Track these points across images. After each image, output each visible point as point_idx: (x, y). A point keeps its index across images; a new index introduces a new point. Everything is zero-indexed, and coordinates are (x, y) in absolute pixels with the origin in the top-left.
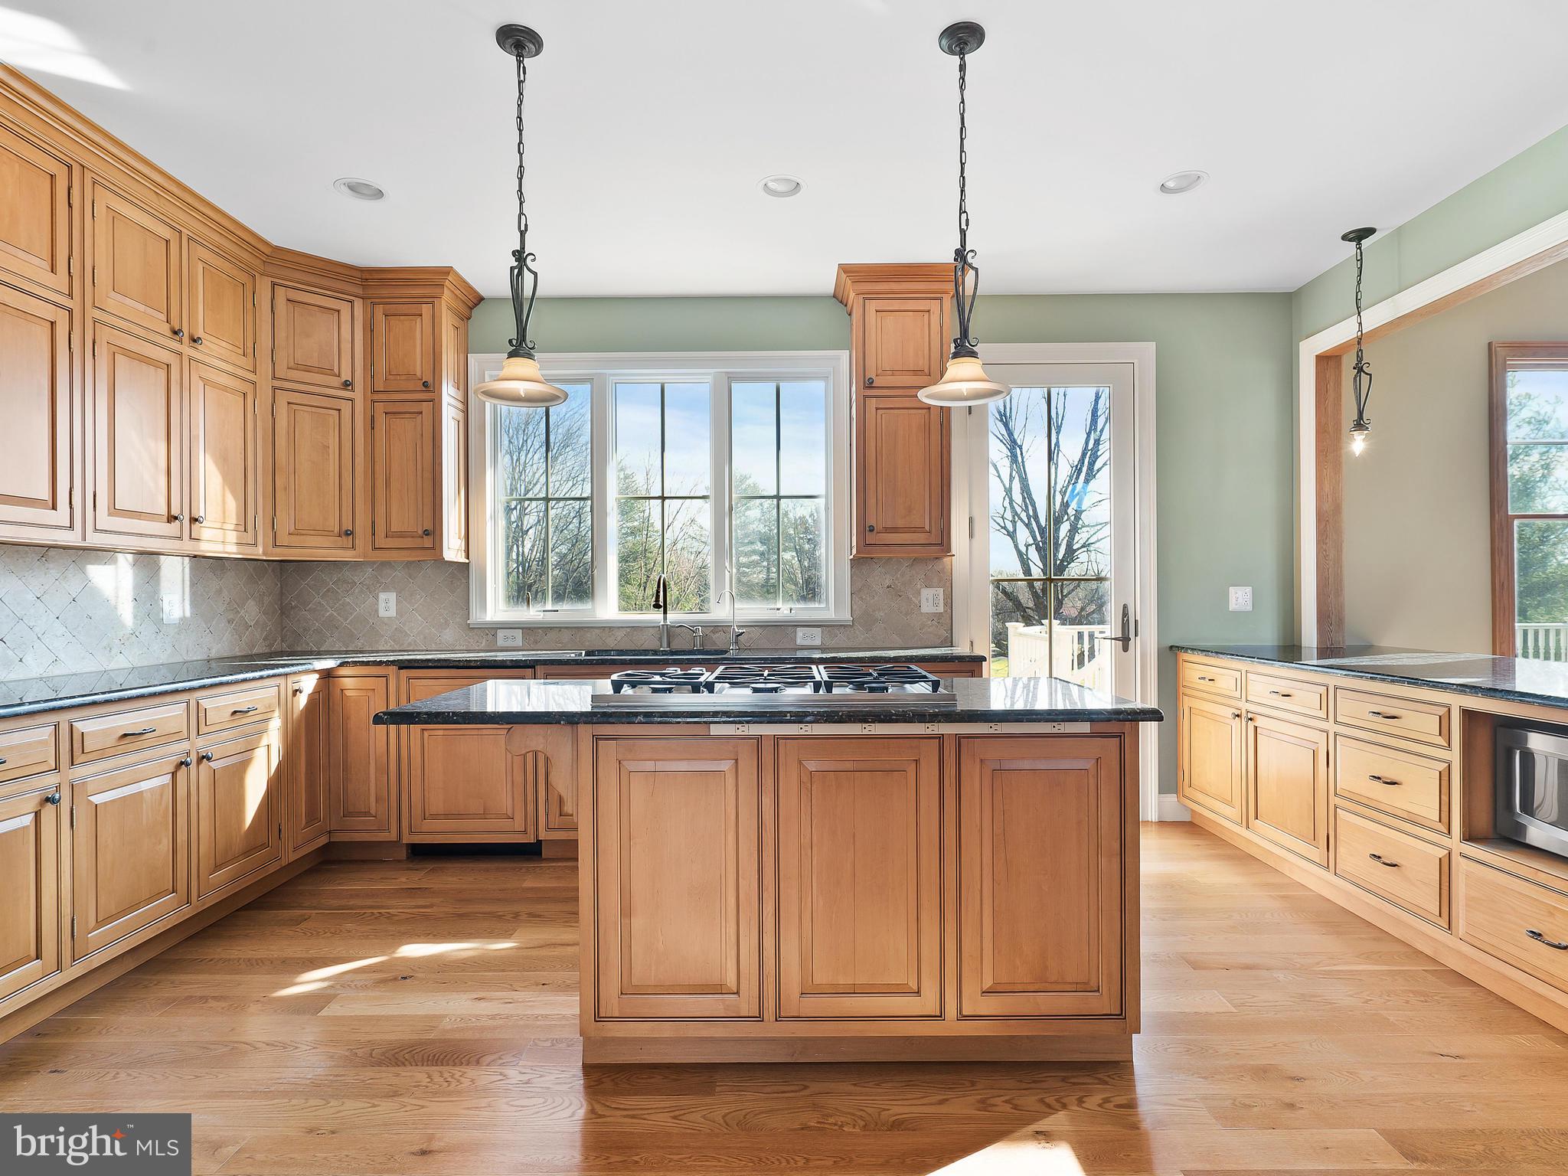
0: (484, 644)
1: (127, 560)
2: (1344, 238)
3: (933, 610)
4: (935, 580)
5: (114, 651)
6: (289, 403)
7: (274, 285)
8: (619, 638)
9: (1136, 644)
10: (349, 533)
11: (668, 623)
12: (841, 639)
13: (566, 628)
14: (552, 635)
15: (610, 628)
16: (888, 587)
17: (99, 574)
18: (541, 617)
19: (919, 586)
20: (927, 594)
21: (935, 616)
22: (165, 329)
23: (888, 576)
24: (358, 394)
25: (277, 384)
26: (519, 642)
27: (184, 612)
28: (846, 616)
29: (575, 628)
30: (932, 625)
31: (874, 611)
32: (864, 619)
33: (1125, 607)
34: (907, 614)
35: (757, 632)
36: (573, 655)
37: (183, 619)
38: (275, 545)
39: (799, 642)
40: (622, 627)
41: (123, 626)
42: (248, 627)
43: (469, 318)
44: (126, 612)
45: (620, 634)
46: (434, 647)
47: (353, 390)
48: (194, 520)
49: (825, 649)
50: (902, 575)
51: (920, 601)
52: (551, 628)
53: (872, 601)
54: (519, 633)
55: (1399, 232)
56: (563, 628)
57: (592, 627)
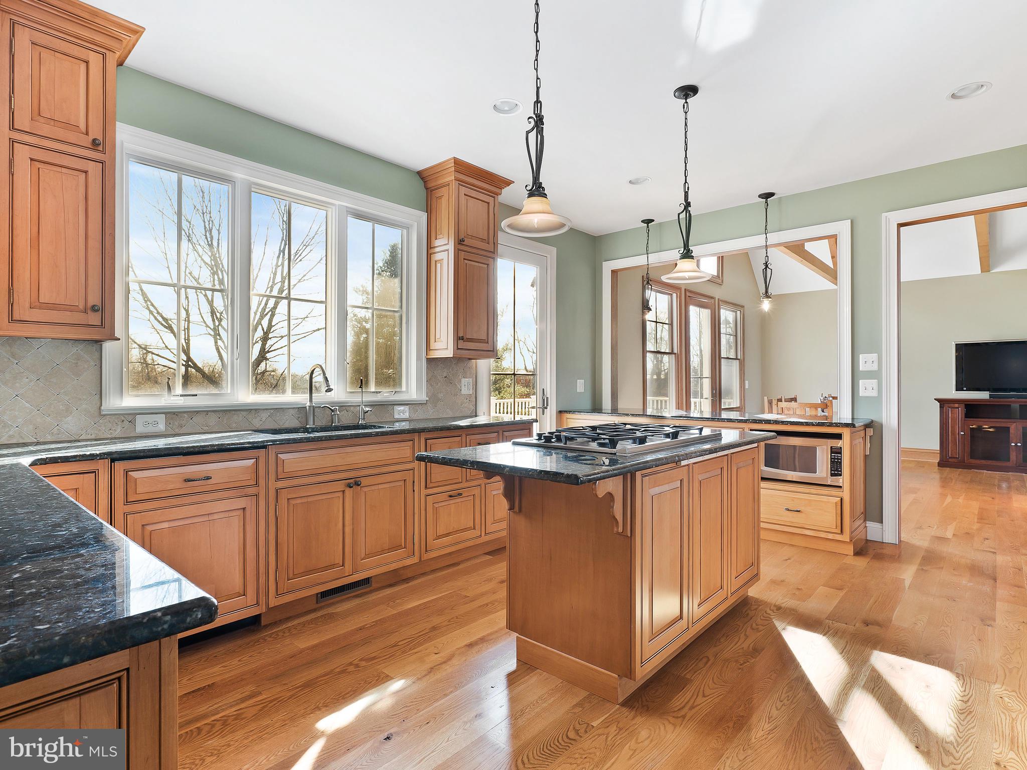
0: (119, 430)
2: (642, 221)
3: (467, 392)
4: (469, 372)
8: (264, 419)
9: (547, 411)
12: (420, 414)
13: (213, 411)
14: (198, 419)
15: (256, 410)
16: (445, 377)
18: (182, 402)
19: (460, 377)
20: (464, 381)
21: (468, 396)
23: (445, 370)
26: (162, 427)
28: (424, 397)
29: (221, 411)
30: (467, 402)
31: (438, 394)
32: (433, 399)
33: (543, 389)
34: (454, 395)
39: (396, 416)
40: (267, 409)
49: (411, 420)
50: (452, 370)
51: (461, 387)
52: (198, 412)
53: (437, 387)
54: (161, 419)
55: (660, 224)
56: (210, 411)
57: (239, 410)
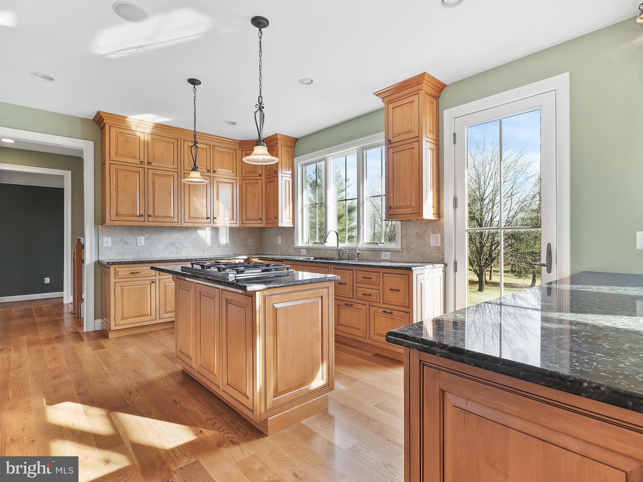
0: (298, 254)
1: (209, 229)
3: (436, 245)
4: (437, 230)
5: (205, 251)
6: (246, 183)
7: (242, 150)
10: (260, 219)
11: (339, 248)
12: (398, 257)
14: (313, 251)
16: (416, 234)
17: (200, 233)
18: (312, 245)
19: (429, 233)
20: (433, 236)
21: (436, 248)
22: (206, 171)
23: (416, 228)
24: (263, 178)
25: (243, 178)
26: (305, 254)
27: (227, 242)
28: (400, 246)
30: (435, 252)
31: (410, 245)
32: (406, 248)
33: (549, 244)
34: (424, 247)
35: (368, 252)
36: (302, 258)
37: (226, 244)
38: (242, 224)
39: (383, 257)
40: (330, 249)
41: (208, 245)
42: (249, 246)
43: (295, 146)
44: (209, 242)
45: (329, 252)
46: (288, 254)
47: (262, 176)
48: (214, 218)
49: (392, 261)
50: (422, 228)
51: (430, 241)
52: (313, 249)
53: (410, 241)
54: (305, 250)
57: (322, 249)
